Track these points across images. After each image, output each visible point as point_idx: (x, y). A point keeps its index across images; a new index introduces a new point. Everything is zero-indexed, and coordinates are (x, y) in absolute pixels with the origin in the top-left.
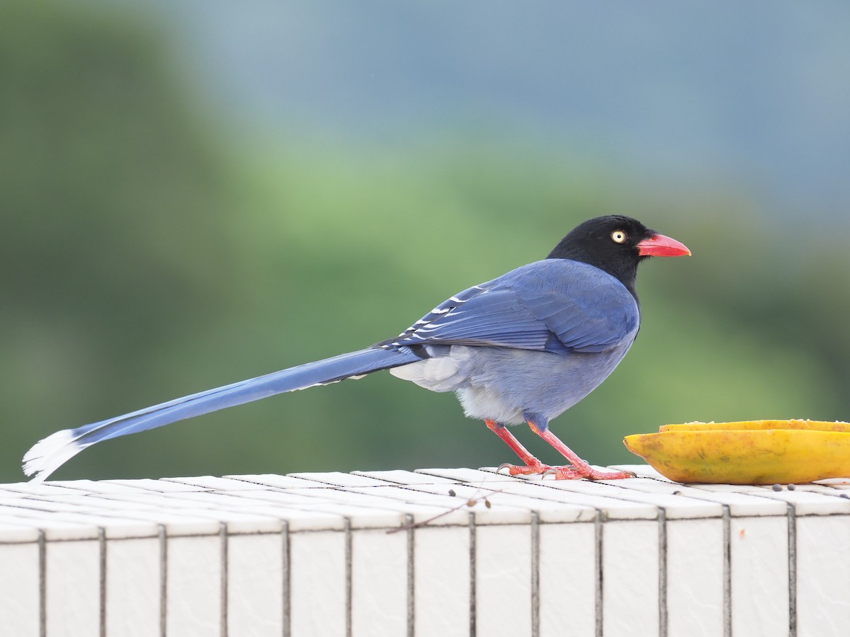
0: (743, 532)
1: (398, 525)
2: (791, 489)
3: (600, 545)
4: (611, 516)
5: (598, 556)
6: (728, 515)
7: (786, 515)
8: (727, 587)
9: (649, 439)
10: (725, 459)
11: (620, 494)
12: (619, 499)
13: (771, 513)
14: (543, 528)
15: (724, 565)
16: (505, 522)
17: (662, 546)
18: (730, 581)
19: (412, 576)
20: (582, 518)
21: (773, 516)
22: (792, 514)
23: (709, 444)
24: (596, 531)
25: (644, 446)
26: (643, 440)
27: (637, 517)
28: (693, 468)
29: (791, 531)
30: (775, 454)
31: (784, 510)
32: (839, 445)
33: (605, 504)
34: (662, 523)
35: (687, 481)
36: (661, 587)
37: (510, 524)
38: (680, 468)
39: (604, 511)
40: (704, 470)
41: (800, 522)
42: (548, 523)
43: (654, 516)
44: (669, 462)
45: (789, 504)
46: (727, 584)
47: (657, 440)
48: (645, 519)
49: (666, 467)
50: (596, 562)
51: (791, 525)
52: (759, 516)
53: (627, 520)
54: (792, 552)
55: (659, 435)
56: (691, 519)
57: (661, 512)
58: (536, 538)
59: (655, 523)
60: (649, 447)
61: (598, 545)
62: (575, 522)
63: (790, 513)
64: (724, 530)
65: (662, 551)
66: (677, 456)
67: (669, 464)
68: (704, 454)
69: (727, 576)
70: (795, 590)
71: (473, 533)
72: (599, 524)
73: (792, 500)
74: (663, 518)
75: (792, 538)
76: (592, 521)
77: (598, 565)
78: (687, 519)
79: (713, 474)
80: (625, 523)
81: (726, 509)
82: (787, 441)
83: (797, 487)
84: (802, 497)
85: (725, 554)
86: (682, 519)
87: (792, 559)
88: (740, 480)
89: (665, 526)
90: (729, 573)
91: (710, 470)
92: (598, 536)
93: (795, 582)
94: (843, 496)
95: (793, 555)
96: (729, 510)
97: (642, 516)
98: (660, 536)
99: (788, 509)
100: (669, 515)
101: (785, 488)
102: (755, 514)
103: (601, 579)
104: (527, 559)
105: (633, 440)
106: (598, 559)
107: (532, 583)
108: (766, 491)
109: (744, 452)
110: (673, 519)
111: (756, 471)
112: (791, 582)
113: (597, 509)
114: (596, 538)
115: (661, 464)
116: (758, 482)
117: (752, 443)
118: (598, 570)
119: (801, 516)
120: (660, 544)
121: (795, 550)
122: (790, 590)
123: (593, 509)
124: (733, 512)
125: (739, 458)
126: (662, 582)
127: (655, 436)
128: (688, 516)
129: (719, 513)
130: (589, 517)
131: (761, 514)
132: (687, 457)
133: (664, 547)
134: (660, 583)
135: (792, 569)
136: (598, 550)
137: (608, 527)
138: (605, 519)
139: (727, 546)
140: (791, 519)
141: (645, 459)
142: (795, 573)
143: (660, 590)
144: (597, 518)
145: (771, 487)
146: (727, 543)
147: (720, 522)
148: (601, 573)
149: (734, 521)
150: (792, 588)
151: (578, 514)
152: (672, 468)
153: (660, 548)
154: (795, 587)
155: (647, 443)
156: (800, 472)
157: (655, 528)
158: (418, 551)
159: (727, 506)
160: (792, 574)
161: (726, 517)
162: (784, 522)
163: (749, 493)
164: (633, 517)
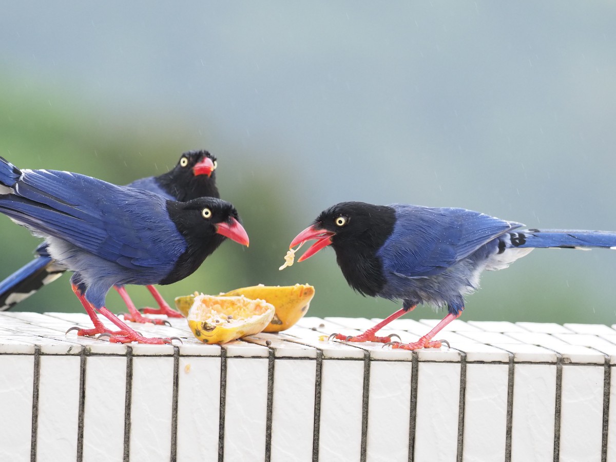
0: (188, 368)
4: (93, 351)
5: (82, 380)
6: (178, 354)
7: (220, 356)
8: (174, 407)
13: (209, 354)
14: (43, 358)
15: (173, 389)
16: (15, 352)
17: (129, 374)
18: (177, 402)
20: (71, 352)
21: (210, 356)
22: (224, 356)
24: (81, 362)
27: (112, 353)
29: (223, 368)
31: (219, 352)
33: (88, 343)
34: (129, 358)
37: (19, 354)
39: (88, 348)
41: (229, 361)
42: (46, 355)
43: (124, 353)
45: (223, 348)
46: (174, 404)
48: (117, 355)
50: (81, 384)
51: (223, 364)
52: (200, 356)
53: (104, 355)
54: (223, 383)
56: (150, 356)
57: (129, 350)
58: (37, 365)
59: (125, 358)
61: (82, 372)
62: (66, 355)
63: (222, 355)
64: (174, 365)
65: (129, 378)
69: (175, 399)
70: (224, 411)
72: (83, 357)
73: (225, 346)
74: (130, 354)
75: (223, 373)
76: (79, 354)
77: (82, 386)
78: (147, 356)
80: (102, 357)
81: (176, 349)
85: (174, 382)
86: (144, 356)
87: (223, 388)
89: (131, 360)
90: (176, 396)
92: (82, 365)
93: (224, 406)
95: (223, 386)
96: (179, 351)
97: (115, 353)
98: (127, 367)
99: (222, 352)
100: (134, 352)
102: (198, 354)
103: (83, 397)
104: (31, 379)
106: (82, 382)
107: (34, 397)
110: (137, 356)
112: (222, 405)
113: (82, 346)
114: (81, 367)
118: (82, 391)
119: (231, 357)
120: (127, 373)
121: (225, 382)
122: (220, 411)
123: (80, 346)
124: (182, 352)
128: (149, 354)
129: (172, 353)
130: (76, 351)
131: (202, 354)
133: (130, 376)
135: (222, 396)
136: (82, 376)
137: (90, 359)
138: (88, 354)
139: (175, 376)
140: (223, 359)
142: (224, 398)
143: (126, 406)
144: (82, 352)
146: (176, 374)
147: (172, 359)
148: (84, 393)
149: (181, 359)
150: (222, 410)
151: (68, 349)
153: (127, 376)
154: (224, 409)
157: (124, 361)
159: (178, 347)
160: (222, 399)
161: (176, 355)
162: (218, 361)
164: (109, 353)
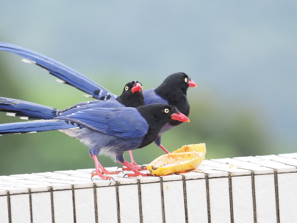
0: (167, 187)
1: (47, 190)
4: (121, 183)
7: (182, 180)
13: (177, 179)
14: (97, 189)
15: (161, 198)
16: (84, 187)
19: (53, 208)
20: (111, 185)
22: (184, 179)
24: (116, 189)
27: (130, 183)
29: (184, 185)
31: (181, 178)
33: (119, 180)
36: (140, 207)
37: (86, 188)
39: (118, 182)
41: (187, 182)
42: (99, 187)
43: (136, 183)
45: (183, 176)
46: (163, 205)
51: (184, 183)
52: (173, 181)
53: (127, 184)
56: (149, 183)
57: (138, 181)
58: (95, 192)
59: (137, 185)
62: (109, 186)
64: (161, 186)
65: (140, 195)
69: (162, 202)
70: (187, 206)
71: (73, 192)
72: (117, 187)
74: (139, 183)
75: (184, 188)
76: (114, 185)
77: (117, 201)
80: (126, 186)
85: (161, 195)
86: (146, 183)
87: (185, 195)
89: (140, 186)
93: (186, 203)
96: (162, 179)
97: (132, 183)
98: (138, 189)
100: (141, 182)
102: (171, 180)
103: (119, 205)
104: (93, 200)
106: (117, 198)
107: (95, 208)
110: (143, 183)
113: (116, 181)
114: (116, 191)
119: (187, 180)
120: (138, 192)
121: (186, 192)
122: (185, 206)
124: (164, 180)
126: (140, 205)
129: (159, 181)
133: (140, 193)
136: (117, 195)
137: (120, 187)
138: (119, 185)
139: (162, 192)
140: (184, 181)
144: (116, 184)
146: (162, 190)
147: (159, 183)
148: (119, 203)
149: (163, 183)
151: (109, 183)
154: (187, 205)
157: (136, 187)
158: (54, 199)
160: (185, 200)
161: (161, 182)
162: (181, 182)
164: (129, 183)
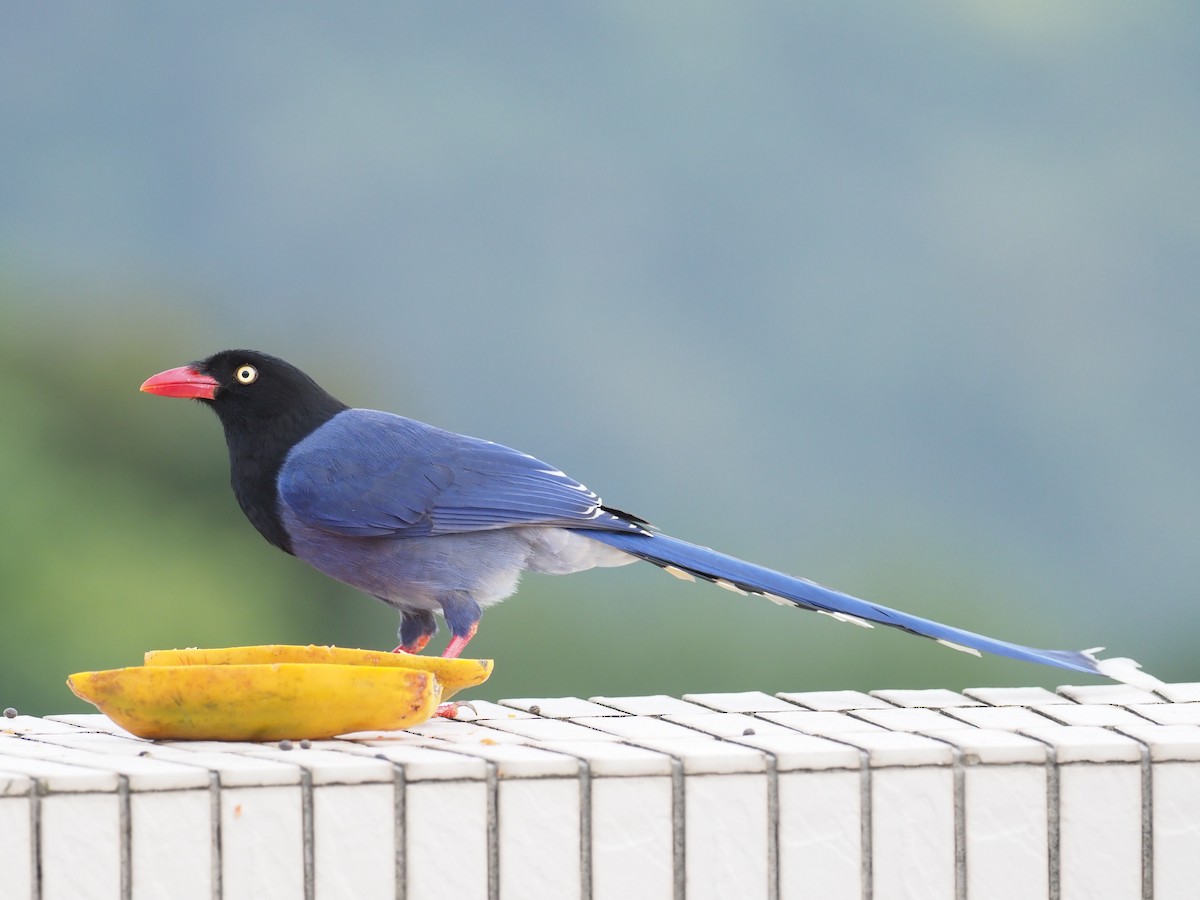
0: (238, 809)
2: (305, 747)
3: (37, 829)
4: (53, 787)
5: (35, 843)
6: (217, 785)
7: (300, 784)
8: (216, 887)
9: (103, 678)
10: (211, 705)
11: (64, 756)
12: (62, 763)
13: (277, 782)
15: (213, 855)
17: (125, 829)
18: (220, 878)
20: (12, 791)
21: (281, 785)
22: (308, 783)
23: (188, 685)
24: (32, 809)
25: (96, 689)
26: (95, 680)
27: (89, 788)
28: (167, 719)
29: (307, 806)
30: (282, 698)
31: (296, 777)
32: (371, 685)
33: (43, 771)
34: (123, 797)
35: (158, 738)
36: (124, 888)
38: (147, 719)
39: (42, 781)
40: (182, 721)
41: (319, 793)
43: (113, 787)
44: (133, 710)
45: (304, 769)
46: (216, 883)
47: (114, 680)
48: (99, 792)
49: (128, 718)
50: (32, 853)
51: (307, 799)
52: (260, 786)
53: (75, 793)
54: (308, 836)
55: (117, 673)
56: (165, 791)
57: (123, 781)
59: (117, 797)
60: (104, 690)
61: (35, 828)
62: (2, 797)
63: (304, 782)
64: (212, 806)
65: (125, 836)
66: (143, 702)
67: (131, 713)
68: (181, 699)
69: (216, 872)
70: (313, 891)
72: (35, 800)
73: (307, 763)
74: (126, 789)
75: (308, 817)
76: (26, 795)
77: (35, 857)
78: (159, 791)
79: (194, 727)
80: (72, 798)
81: (214, 776)
82: (299, 679)
83: (314, 744)
84: (321, 758)
85: (213, 841)
86: (153, 791)
87: (308, 846)
88: (232, 735)
89: (128, 801)
90: (220, 866)
91: (191, 722)
92: (35, 815)
93: (313, 880)
94: (379, 757)
95: (309, 841)
96: (219, 779)
97: (96, 788)
98: (122, 815)
99: (303, 777)
100: (134, 785)
101: (296, 745)
102: (256, 782)
103: (39, 876)
105: (79, 681)
106: (35, 849)
108: (270, 750)
109: (237, 695)
110: (140, 792)
111: (254, 722)
112: (308, 879)
113: (32, 778)
114: (32, 819)
115: (120, 713)
116: (258, 738)
117: (248, 683)
118: (35, 865)
119: (321, 786)
120: (121, 826)
121: (312, 833)
122: (306, 890)
123: (27, 778)
124: (225, 781)
125: (232, 704)
126: (125, 880)
127: (111, 674)
128: (161, 787)
129: (205, 782)
130: (21, 788)
131: (264, 783)
132: (158, 703)
133: (128, 831)
134: (122, 882)
135: (308, 860)
136: (35, 836)
137: (48, 803)
138: (44, 792)
139: (216, 828)
140: (306, 790)
141: (98, 708)
142: (312, 865)
144: (33, 791)
145: (277, 744)
146: (216, 824)
147: (205, 794)
148: (39, 868)
149: (225, 794)
150: (309, 887)
151: (5, 785)
152: (137, 719)
153: (122, 833)
154: (313, 886)
155: (100, 683)
156: (318, 724)
157: (114, 803)
159: (216, 772)
160: (308, 868)
161: (214, 787)
162: (296, 795)
163: (247, 754)
164: (83, 789)
